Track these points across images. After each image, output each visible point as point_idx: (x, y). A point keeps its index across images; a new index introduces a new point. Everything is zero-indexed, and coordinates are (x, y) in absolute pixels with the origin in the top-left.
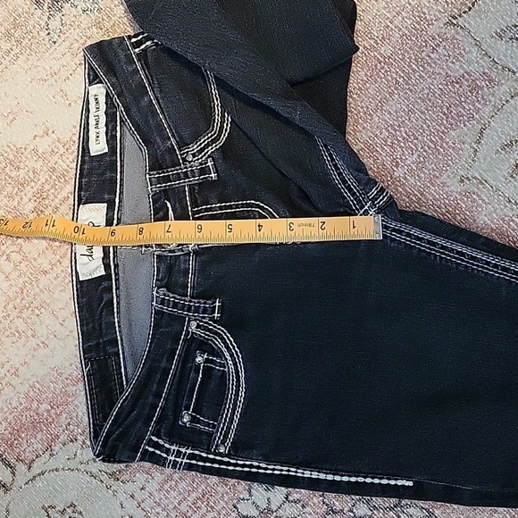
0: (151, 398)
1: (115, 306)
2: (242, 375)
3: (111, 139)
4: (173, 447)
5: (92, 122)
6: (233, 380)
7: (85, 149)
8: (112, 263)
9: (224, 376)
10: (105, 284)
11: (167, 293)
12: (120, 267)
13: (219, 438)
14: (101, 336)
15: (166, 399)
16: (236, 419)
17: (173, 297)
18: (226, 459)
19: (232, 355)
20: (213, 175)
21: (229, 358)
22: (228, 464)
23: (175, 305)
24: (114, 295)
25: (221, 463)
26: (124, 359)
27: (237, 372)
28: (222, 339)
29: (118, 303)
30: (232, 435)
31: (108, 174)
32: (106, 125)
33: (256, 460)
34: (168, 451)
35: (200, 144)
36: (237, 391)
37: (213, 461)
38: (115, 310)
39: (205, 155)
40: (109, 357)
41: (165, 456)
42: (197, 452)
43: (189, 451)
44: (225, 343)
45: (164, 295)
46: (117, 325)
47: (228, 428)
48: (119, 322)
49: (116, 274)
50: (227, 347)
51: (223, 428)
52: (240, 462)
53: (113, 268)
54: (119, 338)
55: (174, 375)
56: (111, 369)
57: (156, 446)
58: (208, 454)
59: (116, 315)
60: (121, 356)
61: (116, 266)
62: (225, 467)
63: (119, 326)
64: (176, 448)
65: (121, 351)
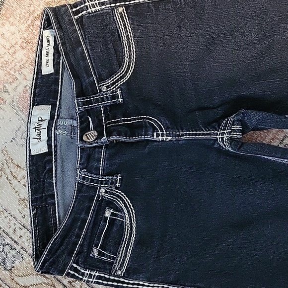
0: (73, 238)
1: (54, 172)
2: (134, 226)
3: (56, 64)
4: (86, 272)
5: (44, 52)
6: (128, 229)
7: (39, 70)
8: (53, 144)
9: (122, 225)
10: (48, 158)
11: (87, 173)
12: (58, 147)
13: (118, 266)
14: (43, 192)
15: (84, 239)
16: (129, 255)
17: (91, 176)
18: (122, 280)
19: (128, 212)
20: (120, 100)
21: (126, 213)
22: (123, 283)
23: (92, 181)
24: (54, 166)
25: (118, 282)
26: (58, 207)
27: (131, 224)
28: (123, 201)
29: (56, 171)
30: (126, 264)
31: (53, 87)
32: (54, 55)
33: (142, 281)
34: (83, 274)
35: (113, 80)
36: (130, 237)
37: (113, 281)
38: (54, 175)
39: (115, 87)
40: (49, 206)
41: (81, 277)
42: (102, 275)
43: (97, 274)
44: (124, 203)
45: (85, 174)
46: (54, 184)
47: (124, 260)
48: (56, 183)
49: (56, 152)
50: (126, 206)
51: (120, 260)
52: (130, 282)
53: (53, 147)
54: (55, 193)
55: (89, 223)
56: (49, 213)
57: (76, 270)
58: (109, 276)
59: (54, 178)
60: (56, 205)
61: (56, 146)
62: (121, 285)
63: (56, 186)
64: (89, 273)
65: (56, 202)
